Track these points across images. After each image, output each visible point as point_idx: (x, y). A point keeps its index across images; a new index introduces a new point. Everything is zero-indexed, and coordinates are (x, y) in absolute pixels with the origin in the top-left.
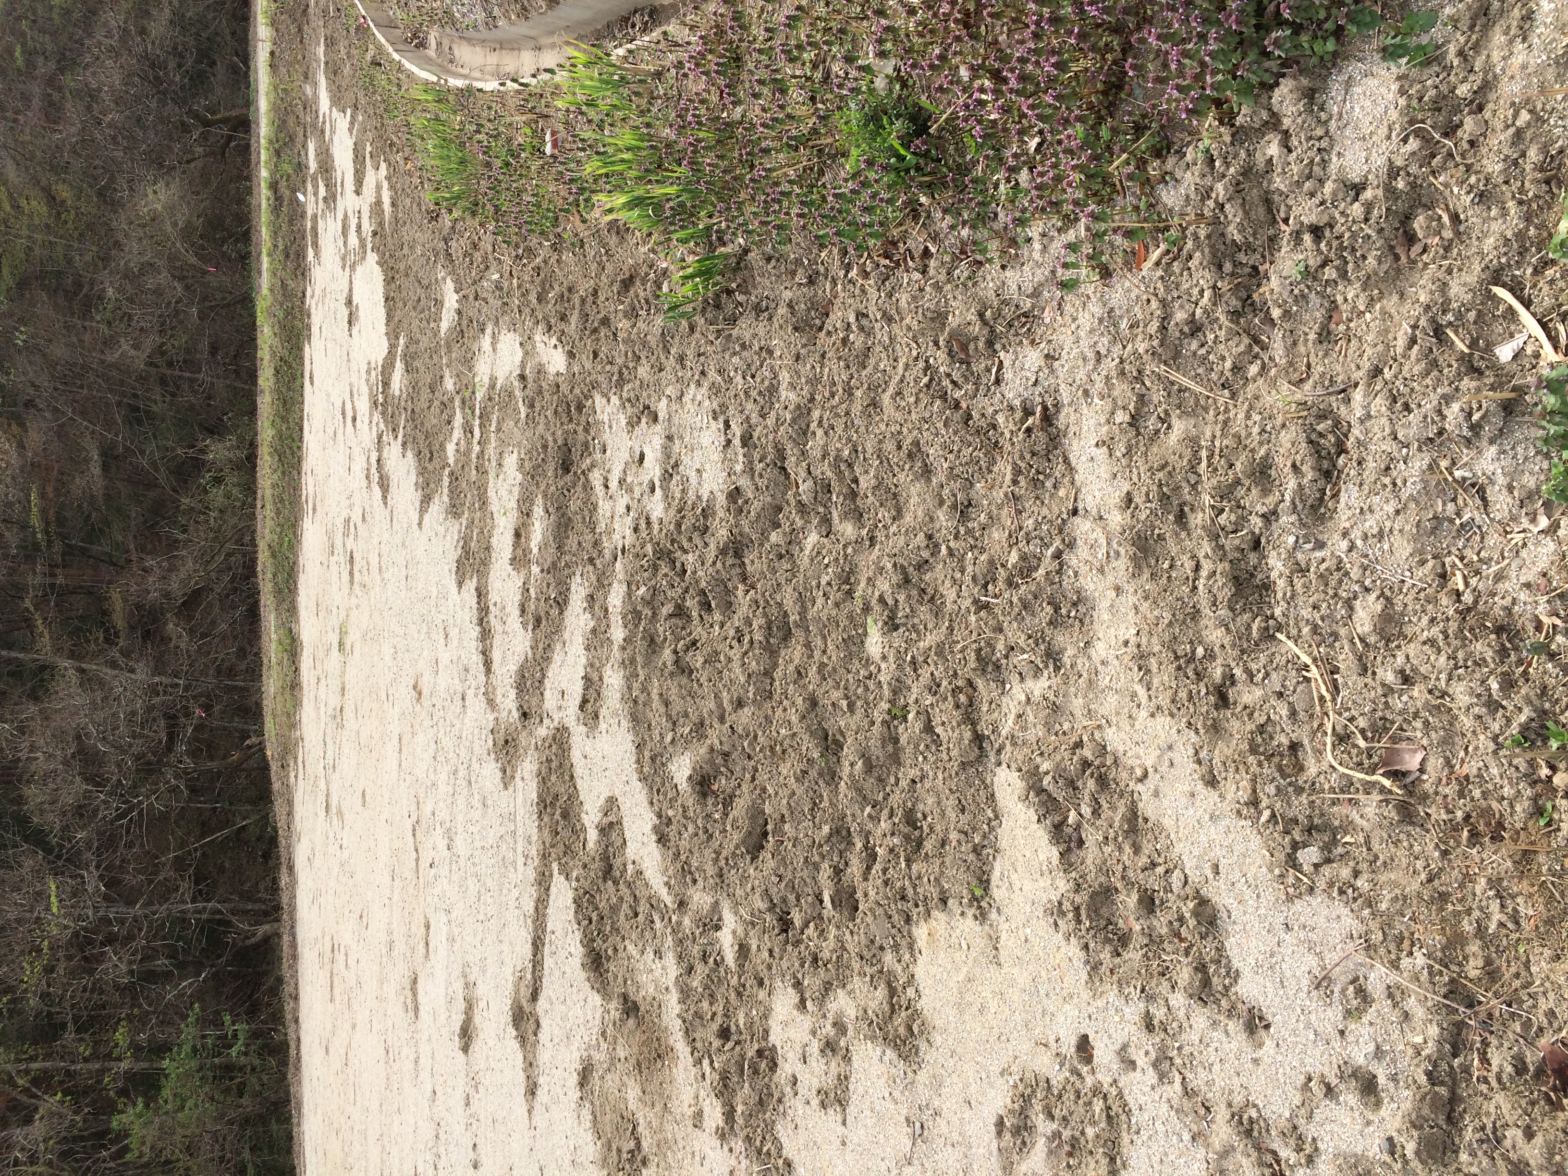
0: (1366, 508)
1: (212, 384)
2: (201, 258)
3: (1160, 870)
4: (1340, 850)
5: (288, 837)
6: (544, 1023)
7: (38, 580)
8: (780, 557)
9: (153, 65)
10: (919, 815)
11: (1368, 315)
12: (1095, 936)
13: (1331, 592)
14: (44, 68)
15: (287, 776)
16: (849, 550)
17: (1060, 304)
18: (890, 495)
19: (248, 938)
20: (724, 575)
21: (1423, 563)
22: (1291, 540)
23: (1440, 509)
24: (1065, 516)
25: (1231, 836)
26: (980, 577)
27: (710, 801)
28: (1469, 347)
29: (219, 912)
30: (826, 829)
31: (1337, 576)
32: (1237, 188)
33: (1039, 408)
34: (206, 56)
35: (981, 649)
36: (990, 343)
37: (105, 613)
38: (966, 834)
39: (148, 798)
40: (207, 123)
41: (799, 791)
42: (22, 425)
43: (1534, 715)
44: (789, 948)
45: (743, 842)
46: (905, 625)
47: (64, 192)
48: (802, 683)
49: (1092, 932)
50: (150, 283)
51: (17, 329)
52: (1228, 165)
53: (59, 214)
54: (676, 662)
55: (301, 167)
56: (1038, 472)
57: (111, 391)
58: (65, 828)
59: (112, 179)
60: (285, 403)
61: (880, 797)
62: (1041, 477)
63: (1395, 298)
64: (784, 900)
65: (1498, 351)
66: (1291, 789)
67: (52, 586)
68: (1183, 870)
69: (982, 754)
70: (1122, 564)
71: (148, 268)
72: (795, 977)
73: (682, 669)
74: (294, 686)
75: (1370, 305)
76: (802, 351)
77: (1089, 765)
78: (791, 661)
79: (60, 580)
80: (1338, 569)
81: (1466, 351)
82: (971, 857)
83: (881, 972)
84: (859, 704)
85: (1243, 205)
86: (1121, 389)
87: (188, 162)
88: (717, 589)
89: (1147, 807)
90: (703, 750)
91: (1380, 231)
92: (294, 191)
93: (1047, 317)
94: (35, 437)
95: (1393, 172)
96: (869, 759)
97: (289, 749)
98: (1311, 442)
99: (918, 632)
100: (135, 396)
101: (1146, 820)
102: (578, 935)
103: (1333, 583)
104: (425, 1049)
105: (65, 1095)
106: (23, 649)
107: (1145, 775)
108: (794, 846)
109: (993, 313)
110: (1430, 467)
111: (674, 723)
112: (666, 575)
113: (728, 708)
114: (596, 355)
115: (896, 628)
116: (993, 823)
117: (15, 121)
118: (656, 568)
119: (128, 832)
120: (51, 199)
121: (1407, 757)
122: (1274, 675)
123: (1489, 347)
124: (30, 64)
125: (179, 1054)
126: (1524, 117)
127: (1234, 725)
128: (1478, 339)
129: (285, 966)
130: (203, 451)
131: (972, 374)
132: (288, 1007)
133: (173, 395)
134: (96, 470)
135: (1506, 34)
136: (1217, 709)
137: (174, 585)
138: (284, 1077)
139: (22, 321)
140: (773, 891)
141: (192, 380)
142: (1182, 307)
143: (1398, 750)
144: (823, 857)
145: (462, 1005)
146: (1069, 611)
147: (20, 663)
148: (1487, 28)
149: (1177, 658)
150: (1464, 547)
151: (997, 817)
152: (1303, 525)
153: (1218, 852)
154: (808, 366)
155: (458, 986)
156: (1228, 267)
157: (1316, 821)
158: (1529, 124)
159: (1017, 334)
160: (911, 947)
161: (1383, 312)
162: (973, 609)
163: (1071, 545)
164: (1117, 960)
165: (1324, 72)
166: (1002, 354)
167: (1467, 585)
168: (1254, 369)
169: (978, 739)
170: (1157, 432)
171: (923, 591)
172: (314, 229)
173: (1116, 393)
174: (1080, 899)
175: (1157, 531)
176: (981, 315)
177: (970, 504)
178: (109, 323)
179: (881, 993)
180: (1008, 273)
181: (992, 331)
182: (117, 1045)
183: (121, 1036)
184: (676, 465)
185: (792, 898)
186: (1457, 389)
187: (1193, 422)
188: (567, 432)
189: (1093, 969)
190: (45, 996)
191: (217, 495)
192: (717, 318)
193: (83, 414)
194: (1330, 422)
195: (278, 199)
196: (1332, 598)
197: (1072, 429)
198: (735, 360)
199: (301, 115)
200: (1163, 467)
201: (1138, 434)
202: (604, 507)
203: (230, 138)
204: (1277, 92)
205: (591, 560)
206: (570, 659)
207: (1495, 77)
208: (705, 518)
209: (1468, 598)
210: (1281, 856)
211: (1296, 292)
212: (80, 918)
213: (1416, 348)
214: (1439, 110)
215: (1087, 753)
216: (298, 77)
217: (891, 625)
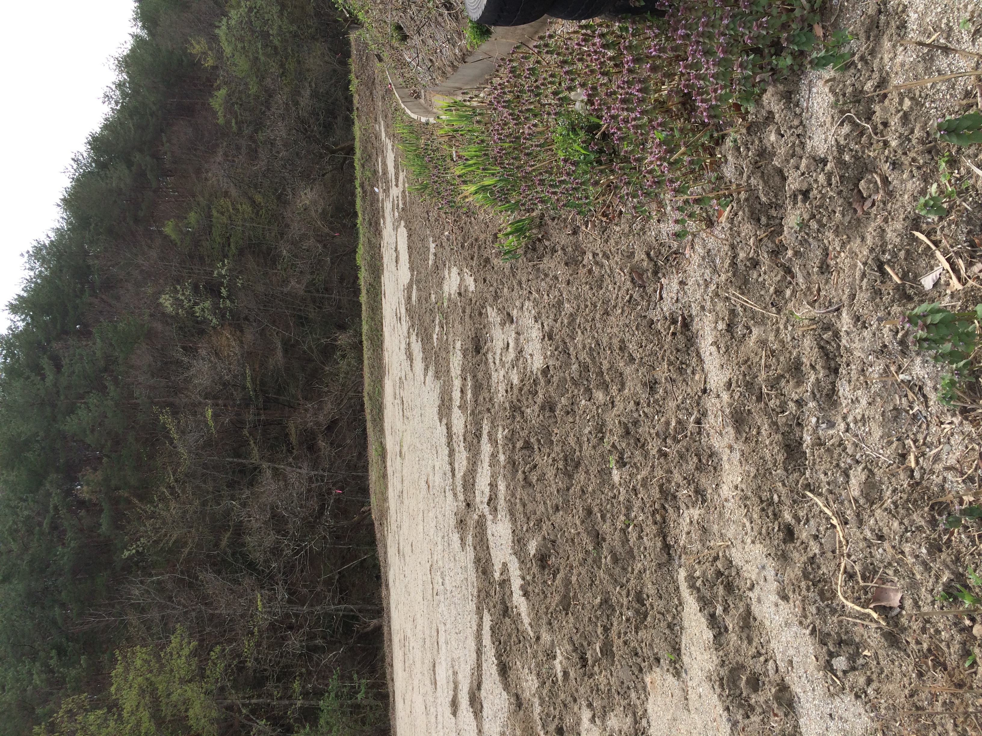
0: (854, 399)
1: (340, 300)
2: (332, 229)
3: (762, 659)
4: (861, 661)
5: (385, 567)
6: (485, 706)
7: (251, 417)
8: (568, 413)
9: (302, 122)
10: (645, 596)
11: (842, 254)
12: (732, 702)
13: (835, 463)
14: (247, 131)
15: (383, 530)
16: (600, 411)
17: (692, 245)
18: (618, 374)
19: (365, 628)
20: (546, 423)
21: (890, 443)
22: (814, 420)
23: (898, 402)
24: (700, 394)
25: (798, 640)
26: (662, 434)
27: (547, 571)
28: (901, 279)
29: (352, 610)
30: (598, 600)
31: (838, 450)
32: (756, 166)
33: (680, 318)
34: (332, 113)
35: (663, 484)
36: (655, 273)
37: (287, 435)
38: (663, 614)
39: (310, 542)
40: (333, 152)
41: (583, 572)
42: (242, 331)
43: (952, 577)
44: (586, 678)
45: (561, 602)
46: (630, 463)
47: (258, 198)
48: (584, 497)
49: (730, 698)
50: (305, 245)
51: (238, 277)
52: (748, 149)
53: (258, 212)
54: (525, 479)
55: (375, 172)
56: (682, 363)
57: (287, 308)
58: (266, 561)
59: (284, 189)
60: (373, 310)
61: (624, 581)
62: (684, 366)
63: (859, 240)
64: (582, 645)
65: (922, 281)
66: (827, 610)
67: (259, 421)
68: (775, 661)
69: (670, 558)
70: (730, 430)
71: (304, 237)
72: (588, 700)
73: (528, 483)
74: (384, 476)
75: (843, 245)
76: (571, 279)
77: (722, 574)
78: (580, 482)
79: (263, 417)
80: (840, 445)
81: (899, 282)
82: (667, 631)
83: (629, 705)
84: (608, 515)
85: (762, 176)
86: (720, 305)
87: (323, 175)
88: (544, 432)
89: (756, 609)
90: (540, 539)
91: (840, 193)
92: (372, 187)
93: (687, 252)
94: (249, 336)
95: (841, 149)
96: (615, 554)
97: (384, 513)
98: (821, 348)
99: (637, 468)
100: (300, 310)
101: (755, 619)
102: (493, 651)
103: (835, 456)
104: (440, 709)
105: (267, 721)
106: (245, 458)
107: (753, 586)
108: (583, 609)
109: (655, 253)
110: (885, 371)
111: (528, 519)
112: (519, 422)
113: (551, 511)
114: (485, 281)
115: (624, 465)
116: (679, 609)
117: (234, 161)
118: (514, 417)
119: (299, 563)
120: (253, 203)
121: (892, 594)
122: (812, 522)
123: (916, 278)
124: (240, 129)
125: (328, 697)
126: (907, 103)
127: (796, 555)
128: (908, 272)
129: (386, 646)
130: (335, 340)
131: (647, 294)
132: (388, 671)
133: (319, 307)
134: (279, 353)
135: (891, 41)
136: (785, 543)
137: (321, 418)
138: (387, 716)
139: (241, 272)
140: (575, 638)
141: (329, 299)
142: (742, 249)
143: (886, 589)
144: (598, 619)
145: (452, 685)
146: (708, 461)
147: (244, 465)
148: (878, 38)
149: (762, 501)
150: (918, 432)
151: (681, 604)
152: (821, 409)
153: (791, 652)
154: (575, 289)
155: (450, 672)
156: (764, 220)
157: (844, 637)
158: (911, 108)
159: (671, 266)
160: (644, 688)
161: (852, 252)
162: (657, 456)
163: (704, 414)
164: (747, 721)
165: (795, 79)
166: (663, 280)
167: (917, 463)
168: (788, 292)
169: (667, 547)
170: (744, 336)
171: (638, 440)
172: (383, 207)
173: (718, 308)
174: (724, 672)
175: (746, 408)
176: (648, 254)
177: (656, 382)
178: (285, 270)
179: (629, 720)
180: (662, 225)
181: (656, 265)
182: (294, 692)
183: (296, 686)
184: (521, 351)
185: (585, 644)
186: (889, 314)
187: (763, 329)
188: (477, 329)
189: (733, 725)
190: (256, 659)
191: (343, 365)
192: (533, 257)
193: (274, 323)
194: (830, 333)
195: (364, 192)
196: (835, 467)
197: (701, 332)
198: (543, 283)
199: (374, 143)
200: (746, 362)
201: (733, 337)
202: (494, 375)
203: (345, 159)
204: (765, 97)
205: (488, 410)
206: (485, 471)
207: (888, 74)
208: (536, 385)
209: (917, 475)
210: (822, 662)
211: (799, 238)
212: (275, 615)
213: (865, 280)
214: (859, 101)
215: (719, 565)
216: (372, 120)
217: (621, 463)
